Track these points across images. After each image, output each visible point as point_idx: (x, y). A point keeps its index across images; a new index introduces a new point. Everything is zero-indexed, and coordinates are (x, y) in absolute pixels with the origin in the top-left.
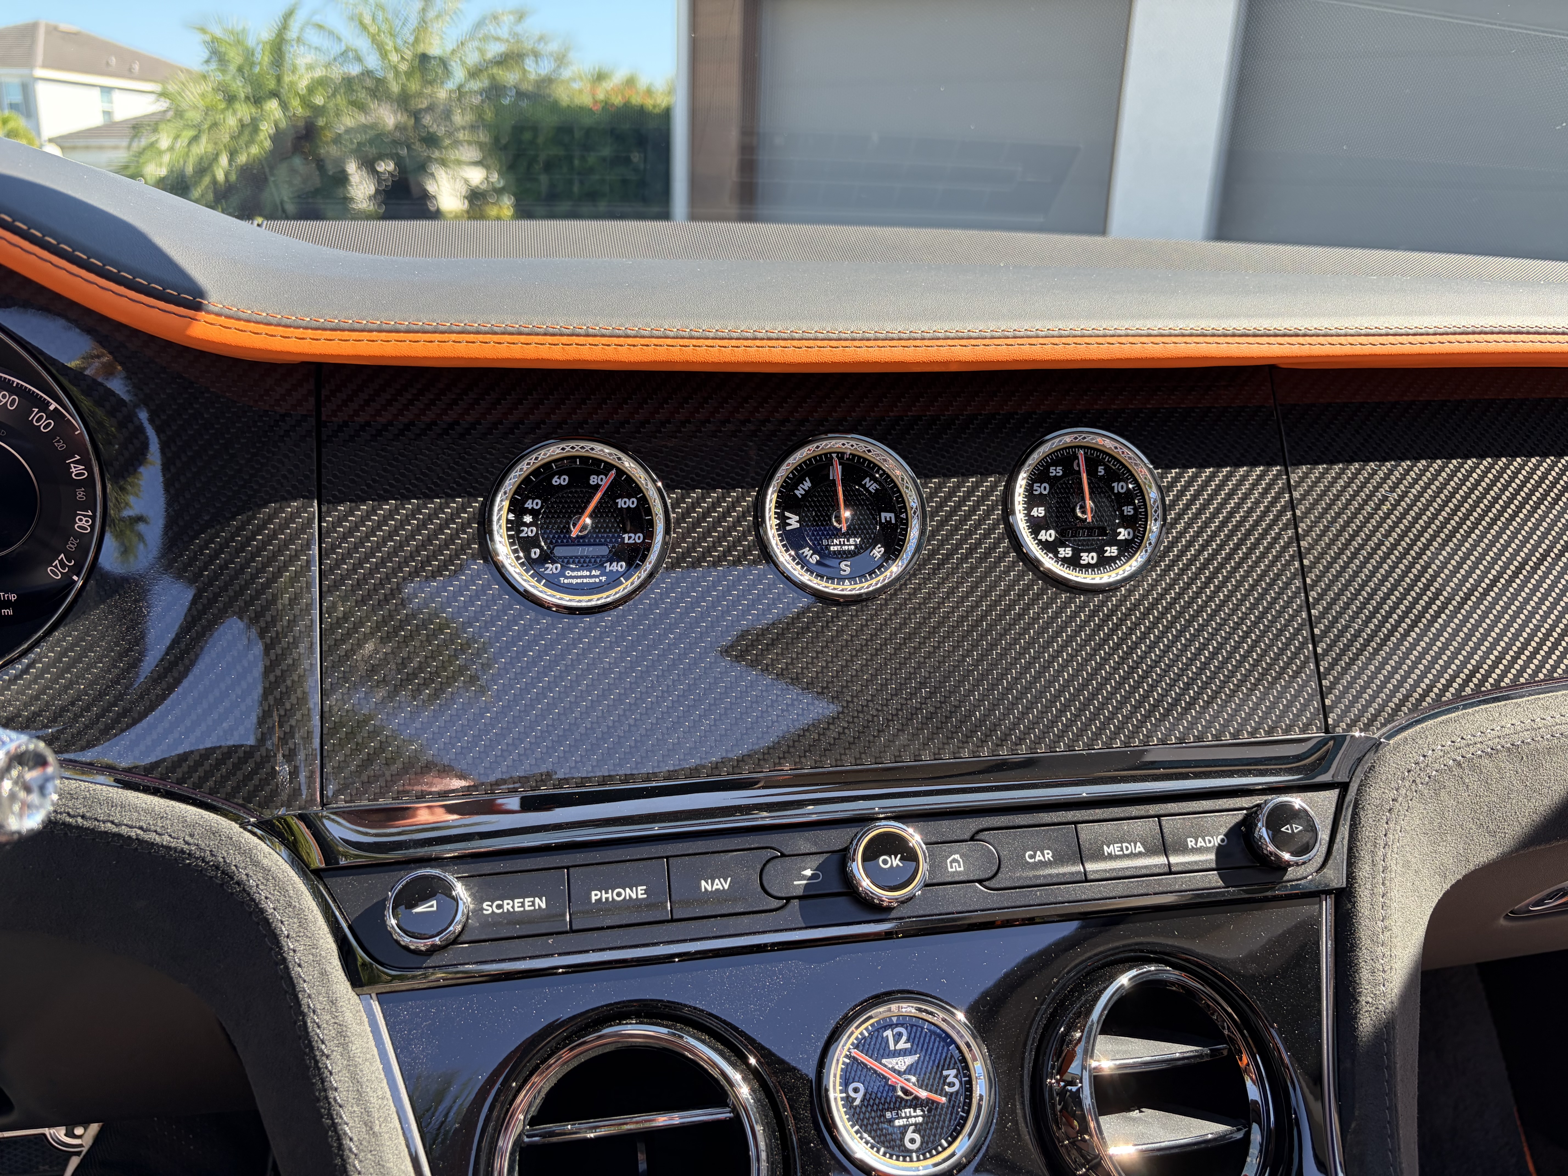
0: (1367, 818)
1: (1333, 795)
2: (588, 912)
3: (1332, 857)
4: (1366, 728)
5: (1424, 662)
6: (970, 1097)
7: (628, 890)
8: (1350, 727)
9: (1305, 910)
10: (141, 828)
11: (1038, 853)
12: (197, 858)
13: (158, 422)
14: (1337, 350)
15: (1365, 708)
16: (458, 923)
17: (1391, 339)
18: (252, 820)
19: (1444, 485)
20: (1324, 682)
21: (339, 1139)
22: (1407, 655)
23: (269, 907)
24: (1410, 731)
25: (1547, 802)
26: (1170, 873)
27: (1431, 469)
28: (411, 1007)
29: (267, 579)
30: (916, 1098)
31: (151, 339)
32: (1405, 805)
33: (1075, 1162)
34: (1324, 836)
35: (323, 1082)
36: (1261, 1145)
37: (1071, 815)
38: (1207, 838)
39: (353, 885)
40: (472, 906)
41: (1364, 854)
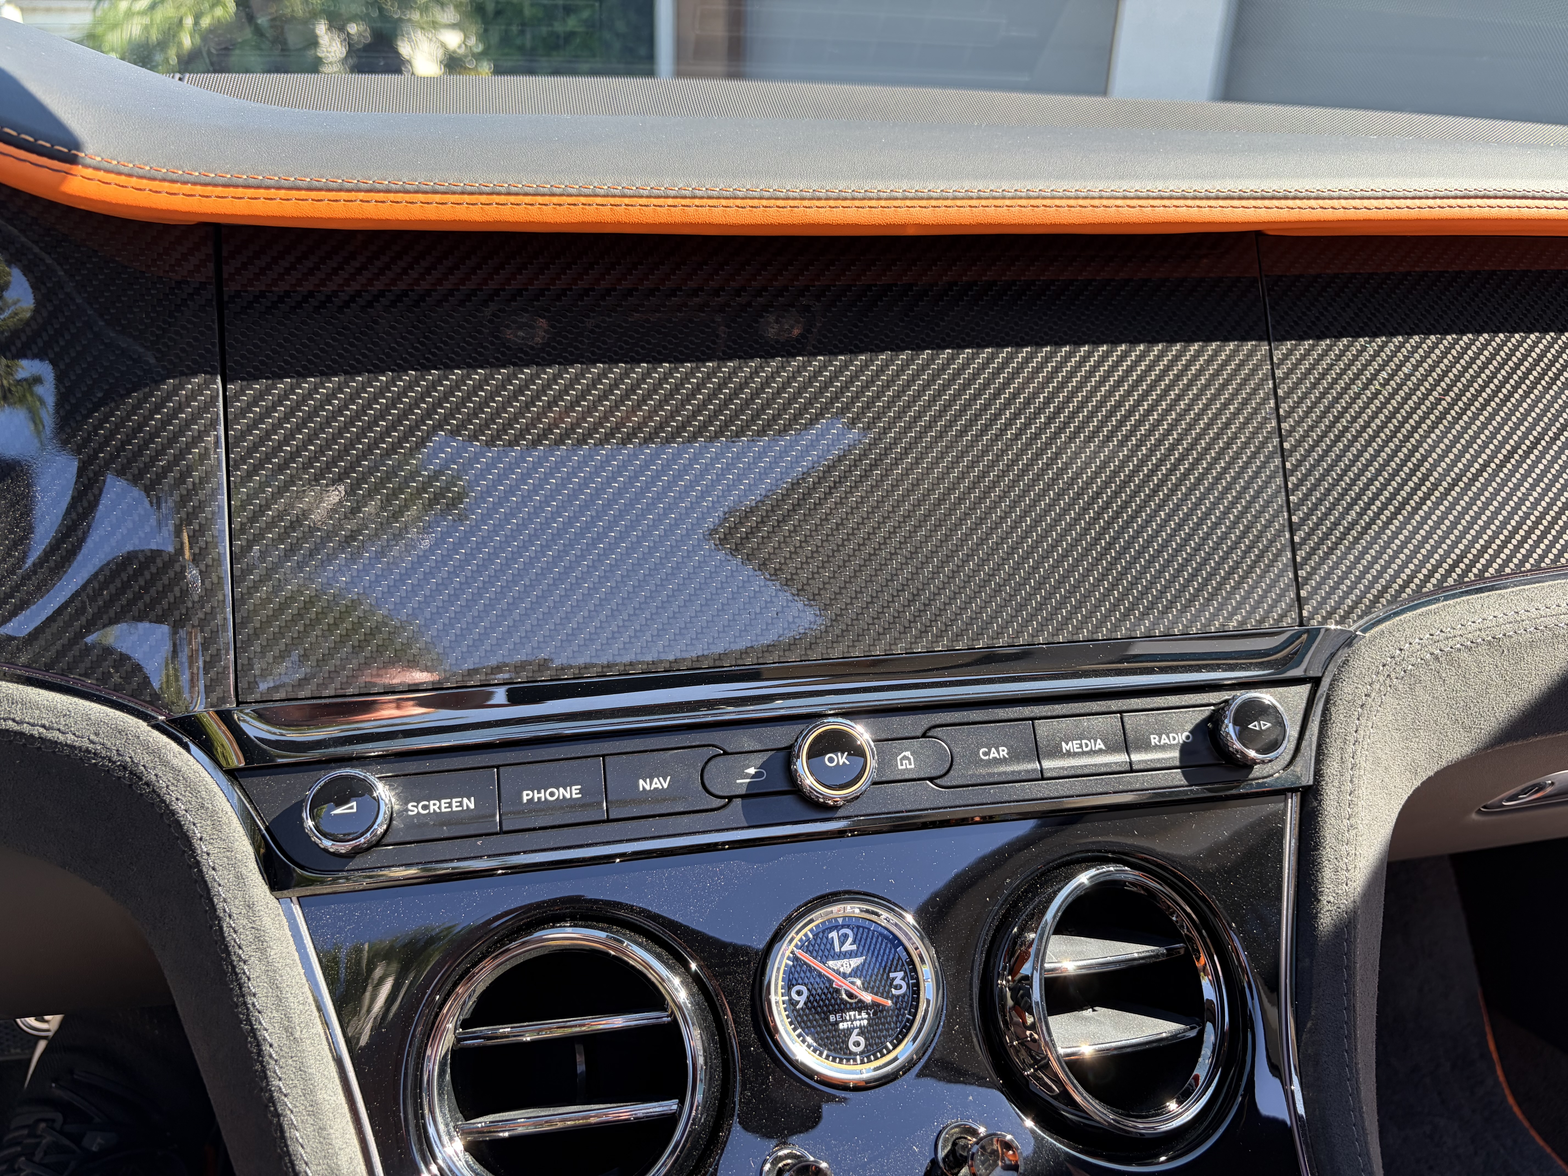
0: (1338, 715)
1: (1304, 690)
2: (519, 813)
3: (1300, 754)
4: (1342, 620)
5: (1406, 551)
6: (917, 1000)
7: (561, 789)
8: (1325, 619)
9: (1270, 807)
10: (44, 726)
11: (993, 750)
12: (104, 758)
14: (1329, 215)
15: (1342, 599)
16: (380, 825)
17: (1388, 203)
18: (161, 718)
19: (1437, 363)
20: (1300, 572)
21: (259, 1045)
22: (1388, 544)
23: (180, 808)
24: (1387, 623)
25: (1526, 696)
26: (1132, 771)
27: (1424, 346)
28: (334, 910)
29: (168, 462)
30: (860, 1001)
32: (1378, 700)
33: (1023, 1062)
34: (1293, 732)
35: (240, 988)
36: (1214, 1045)
37: (1028, 711)
38: (1171, 735)
39: (270, 785)
40: (396, 807)
41: (1333, 750)
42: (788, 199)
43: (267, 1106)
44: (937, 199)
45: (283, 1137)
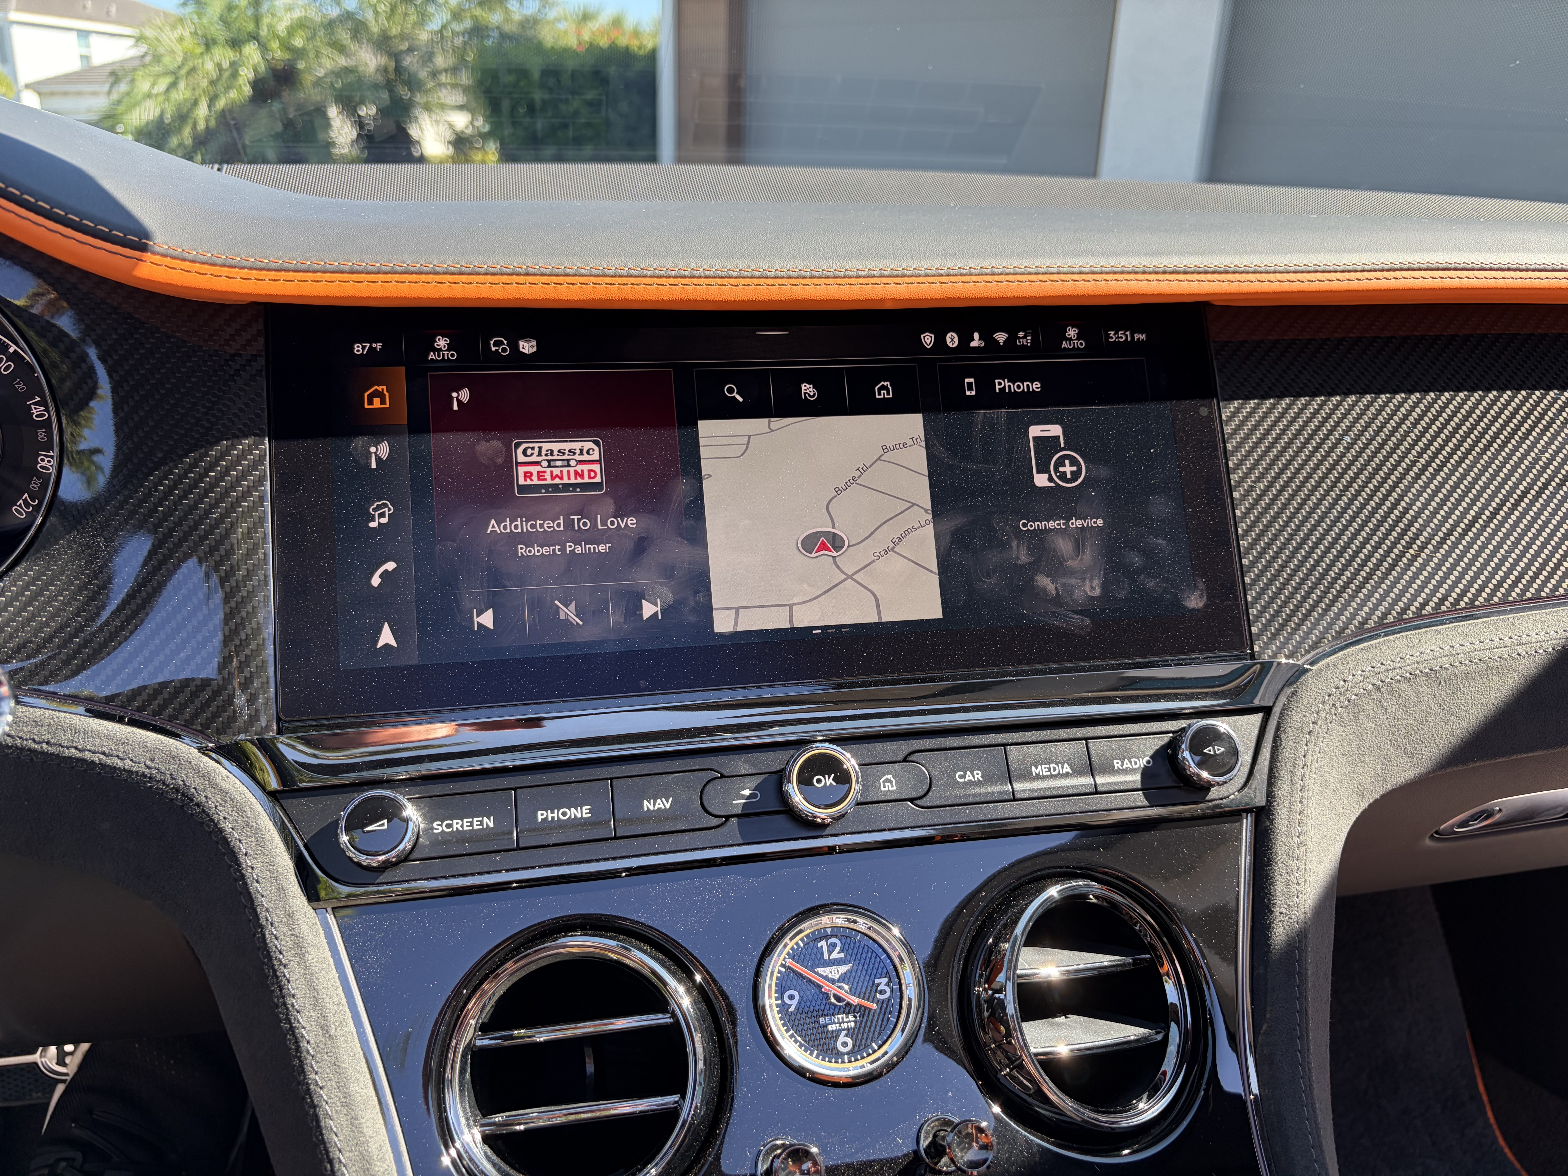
0: (1288, 741)
1: (1257, 718)
2: (534, 831)
3: (1253, 777)
4: (1292, 655)
5: (1349, 591)
6: (901, 1002)
7: (573, 810)
8: (1276, 654)
9: (1225, 828)
10: (104, 753)
11: (968, 773)
12: (159, 781)
13: (110, 362)
14: (1266, 287)
15: (1289, 634)
16: (409, 841)
17: (1319, 276)
18: (211, 745)
20: (1251, 611)
21: (297, 1042)
23: (227, 826)
24: (1333, 657)
25: (1464, 724)
26: (1096, 792)
27: (1360, 404)
28: (366, 920)
29: (221, 514)
30: (848, 1004)
31: (102, 281)
32: (1324, 727)
33: (1000, 1063)
34: (1246, 758)
35: (281, 990)
36: (1179, 1045)
37: (1000, 738)
38: (1133, 760)
39: (308, 806)
40: (422, 826)
41: (1284, 773)
42: (776, 277)
43: (304, 1098)
44: (910, 276)
45: (319, 1127)
